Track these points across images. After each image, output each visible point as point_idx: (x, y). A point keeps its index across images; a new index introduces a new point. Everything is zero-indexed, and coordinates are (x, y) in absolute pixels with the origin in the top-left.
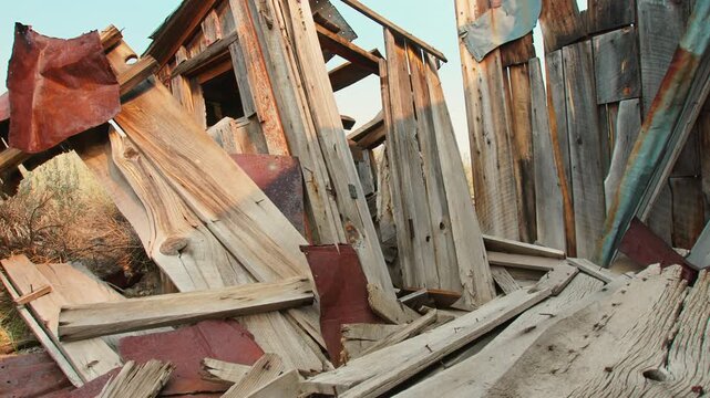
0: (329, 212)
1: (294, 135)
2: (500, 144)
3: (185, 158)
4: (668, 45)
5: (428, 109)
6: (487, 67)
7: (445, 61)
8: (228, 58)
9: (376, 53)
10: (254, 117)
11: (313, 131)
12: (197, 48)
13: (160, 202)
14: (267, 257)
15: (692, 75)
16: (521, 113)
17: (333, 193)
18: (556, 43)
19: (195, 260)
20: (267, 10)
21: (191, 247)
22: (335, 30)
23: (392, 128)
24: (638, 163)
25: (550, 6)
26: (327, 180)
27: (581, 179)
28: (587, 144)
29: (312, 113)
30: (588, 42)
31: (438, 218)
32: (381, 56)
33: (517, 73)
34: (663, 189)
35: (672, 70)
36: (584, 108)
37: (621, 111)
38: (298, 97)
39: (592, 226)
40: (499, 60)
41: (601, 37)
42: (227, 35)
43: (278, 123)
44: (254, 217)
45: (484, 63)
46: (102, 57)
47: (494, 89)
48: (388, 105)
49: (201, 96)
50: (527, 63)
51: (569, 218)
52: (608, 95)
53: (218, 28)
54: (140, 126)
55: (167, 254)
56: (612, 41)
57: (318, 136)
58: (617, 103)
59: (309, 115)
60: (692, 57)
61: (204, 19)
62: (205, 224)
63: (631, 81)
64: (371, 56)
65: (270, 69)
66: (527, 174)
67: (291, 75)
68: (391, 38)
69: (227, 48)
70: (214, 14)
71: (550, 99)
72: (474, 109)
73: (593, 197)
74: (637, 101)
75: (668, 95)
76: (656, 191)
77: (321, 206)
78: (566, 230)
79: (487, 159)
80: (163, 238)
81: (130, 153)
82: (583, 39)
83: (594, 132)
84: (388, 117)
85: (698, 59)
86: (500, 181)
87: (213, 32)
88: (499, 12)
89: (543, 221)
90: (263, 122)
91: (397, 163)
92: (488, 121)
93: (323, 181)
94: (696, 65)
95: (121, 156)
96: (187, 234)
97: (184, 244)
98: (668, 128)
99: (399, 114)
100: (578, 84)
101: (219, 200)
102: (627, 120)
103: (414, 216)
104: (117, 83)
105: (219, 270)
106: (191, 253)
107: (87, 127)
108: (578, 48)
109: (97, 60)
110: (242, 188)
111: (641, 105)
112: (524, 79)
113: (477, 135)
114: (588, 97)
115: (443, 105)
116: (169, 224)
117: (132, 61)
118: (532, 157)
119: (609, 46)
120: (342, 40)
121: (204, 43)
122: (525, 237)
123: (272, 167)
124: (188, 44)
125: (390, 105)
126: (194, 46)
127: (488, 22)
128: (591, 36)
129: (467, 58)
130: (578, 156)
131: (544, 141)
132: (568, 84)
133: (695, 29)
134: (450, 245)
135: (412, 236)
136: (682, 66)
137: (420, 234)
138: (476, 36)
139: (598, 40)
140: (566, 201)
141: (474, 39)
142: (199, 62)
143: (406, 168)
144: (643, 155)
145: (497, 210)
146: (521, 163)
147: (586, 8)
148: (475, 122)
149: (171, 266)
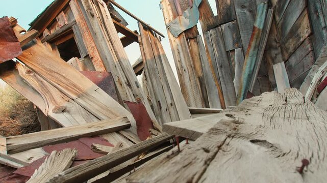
0: (128, 93)
1: (108, 62)
2: (189, 71)
3: (57, 73)
4: (249, 27)
5: (159, 56)
6: (180, 40)
7: (164, 37)
8: (72, 32)
9: (136, 32)
10: (87, 56)
11: (117, 59)
12: (54, 29)
13: (48, 92)
14: (105, 112)
15: (260, 36)
16: (196, 58)
17: (129, 85)
18: (207, 29)
19: (71, 114)
20: (90, 9)
21: (68, 109)
22: (119, 21)
23: (147, 63)
24: (246, 70)
25: (203, 15)
26: (126, 80)
27: (224, 81)
28: (225, 68)
29: (116, 52)
30: (220, 27)
31: (169, 102)
32: (138, 34)
33: (192, 41)
34: (256, 81)
35: (253, 35)
36: (221, 53)
37: (236, 53)
38: (109, 46)
39: (231, 100)
40: (184, 37)
41: (224, 25)
42: (70, 22)
43: (99, 58)
44: (95, 96)
45: (178, 39)
46: (10, 28)
47: (184, 49)
48: (144, 54)
49: (57, 51)
50: (196, 37)
51: (221, 98)
52: (230, 47)
53: (65, 19)
54: (32, 61)
55: (56, 113)
56: (229, 27)
57: (120, 61)
58: (234, 50)
59: (114, 53)
60: (259, 30)
61: (57, 16)
62: (73, 100)
63: (238, 41)
64: (134, 33)
65: (94, 35)
66: (202, 82)
67: (104, 36)
68: (141, 26)
69: (71, 27)
70: (63, 13)
71: (208, 51)
72: (177, 57)
73: (230, 88)
74: (241, 49)
75: (253, 44)
76: (254, 81)
77: (124, 91)
78: (221, 103)
79: (185, 77)
80: (52, 107)
81: (29, 72)
82: (217, 26)
83: (227, 62)
84: (144, 58)
85: (261, 30)
86: (192, 86)
87: (62, 21)
88: (182, 17)
89: (211, 101)
90: (92, 58)
91: (150, 78)
92: (183, 61)
93: (124, 80)
94: (261, 33)
95: (24, 73)
96: (65, 104)
97: (64, 109)
98: (255, 56)
99: (148, 57)
100: (218, 44)
101: (77, 90)
102: (238, 56)
103: (160, 99)
104: (18, 41)
105: (84, 118)
106: (69, 112)
107: (4, 61)
108: (216, 30)
109: (8, 30)
110: (87, 84)
111: (243, 50)
112: (196, 44)
113: (179, 68)
114: (223, 49)
115: (164, 55)
116: (55, 101)
117: (23, 33)
118: (203, 75)
119: (228, 28)
120: (122, 26)
121: (58, 26)
122: (204, 106)
123: (99, 76)
124: (49, 28)
125: (144, 53)
126: (52, 28)
127: (178, 21)
128: (220, 25)
129: (171, 36)
130: (222, 72)
131: (207, 68)
132: (214, 44)
133: (258, 20)
134: (176, 112)
135: (161, 108)
136: (256, 33)
137: (164, 108)
138: (174, 27)
139: (223, 26)
140: (220, 91)
141: (173, 29)
142: (56, 35)
143: (154, 80)
144: (248, 67)
145: (192, 98)
146: (199, 78)
147: (217, 14)
148: (178, 63)
149: (59, 118)
